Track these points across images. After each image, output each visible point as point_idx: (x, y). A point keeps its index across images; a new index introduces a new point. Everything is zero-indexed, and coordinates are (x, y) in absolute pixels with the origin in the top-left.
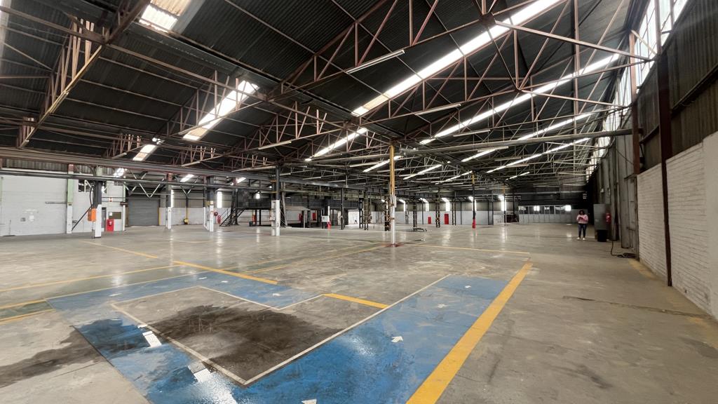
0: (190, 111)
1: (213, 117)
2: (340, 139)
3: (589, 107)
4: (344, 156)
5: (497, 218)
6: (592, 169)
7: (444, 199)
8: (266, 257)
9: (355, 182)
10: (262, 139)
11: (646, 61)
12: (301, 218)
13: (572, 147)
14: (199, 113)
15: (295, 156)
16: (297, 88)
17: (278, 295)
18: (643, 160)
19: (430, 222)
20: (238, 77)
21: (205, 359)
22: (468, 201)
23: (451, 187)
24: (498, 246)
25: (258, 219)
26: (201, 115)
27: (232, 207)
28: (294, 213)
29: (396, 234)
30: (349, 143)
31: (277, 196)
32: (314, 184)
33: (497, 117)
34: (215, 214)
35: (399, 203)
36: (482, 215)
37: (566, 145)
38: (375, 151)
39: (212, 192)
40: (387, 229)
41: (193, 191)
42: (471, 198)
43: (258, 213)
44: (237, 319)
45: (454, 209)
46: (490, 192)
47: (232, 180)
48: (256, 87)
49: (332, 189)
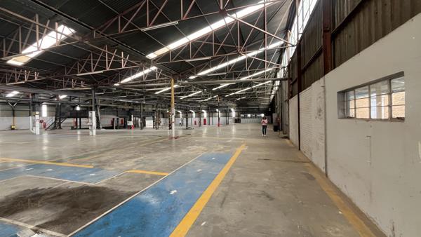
0: (12, 42)
1: (36, 49)
2: (138, 72)
3: (271, 65)
4: (142, 83)
5: (231, 121)
6: (273, 96)
7: (203, 111)
8: (84, 150)
9: (149, 100)
10: (80, 69)
11: (293, 46)
12: (113, 122)
13: (264, 85)
14: (22, 45)
15: (106, 82)
16: (106, 35)
17: (93, 175)
18: (292, 93)
19: (195, 124)
20: (57, 21)
21: (32, 227)
22: (216, 112)
23: (207, 104)
24: (231, 136)
25: (79, 124)
26: (24, 46)
27: (56, 116)
28: (107, 120)
29: (176, 131)
30: (145, 75)
31: (93, 108)
32: (121, 100)
33: (230, 66)
34: (41, 122)
35: (177, 113)
36: (223, 119)
37: (262, 84)
38: (162, 81)
39: (37, 105)
40: (170, 129)
41: (18, 104)
42: (217, 110)
43: (78, 120)
44: (60, 195)
45: (208, 116)
46: (227, 107)
47: (56, 96)
48: (73, 31)
49: (135, 104)
